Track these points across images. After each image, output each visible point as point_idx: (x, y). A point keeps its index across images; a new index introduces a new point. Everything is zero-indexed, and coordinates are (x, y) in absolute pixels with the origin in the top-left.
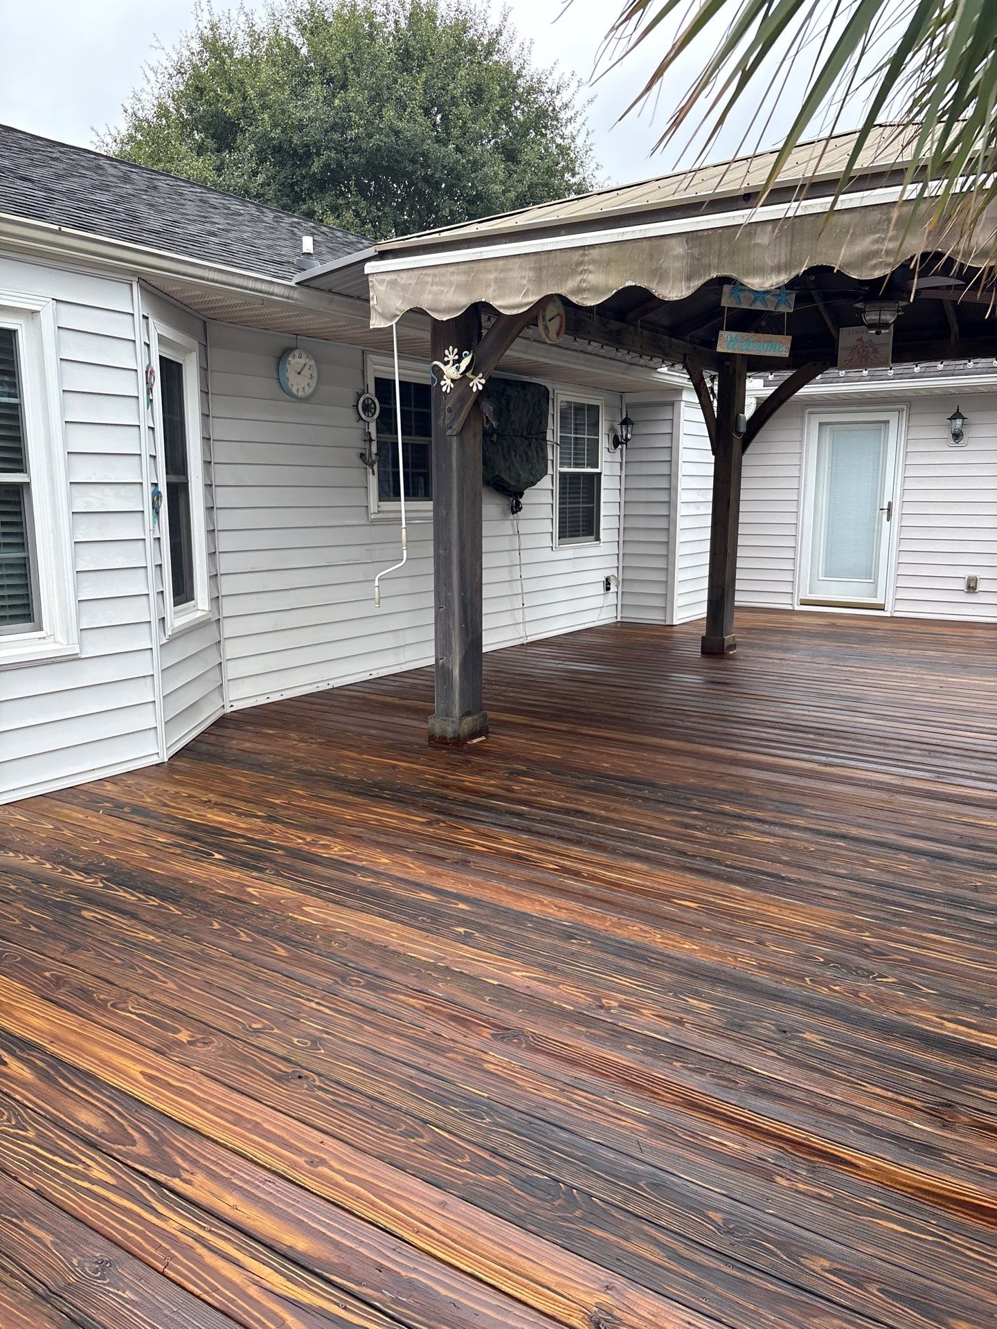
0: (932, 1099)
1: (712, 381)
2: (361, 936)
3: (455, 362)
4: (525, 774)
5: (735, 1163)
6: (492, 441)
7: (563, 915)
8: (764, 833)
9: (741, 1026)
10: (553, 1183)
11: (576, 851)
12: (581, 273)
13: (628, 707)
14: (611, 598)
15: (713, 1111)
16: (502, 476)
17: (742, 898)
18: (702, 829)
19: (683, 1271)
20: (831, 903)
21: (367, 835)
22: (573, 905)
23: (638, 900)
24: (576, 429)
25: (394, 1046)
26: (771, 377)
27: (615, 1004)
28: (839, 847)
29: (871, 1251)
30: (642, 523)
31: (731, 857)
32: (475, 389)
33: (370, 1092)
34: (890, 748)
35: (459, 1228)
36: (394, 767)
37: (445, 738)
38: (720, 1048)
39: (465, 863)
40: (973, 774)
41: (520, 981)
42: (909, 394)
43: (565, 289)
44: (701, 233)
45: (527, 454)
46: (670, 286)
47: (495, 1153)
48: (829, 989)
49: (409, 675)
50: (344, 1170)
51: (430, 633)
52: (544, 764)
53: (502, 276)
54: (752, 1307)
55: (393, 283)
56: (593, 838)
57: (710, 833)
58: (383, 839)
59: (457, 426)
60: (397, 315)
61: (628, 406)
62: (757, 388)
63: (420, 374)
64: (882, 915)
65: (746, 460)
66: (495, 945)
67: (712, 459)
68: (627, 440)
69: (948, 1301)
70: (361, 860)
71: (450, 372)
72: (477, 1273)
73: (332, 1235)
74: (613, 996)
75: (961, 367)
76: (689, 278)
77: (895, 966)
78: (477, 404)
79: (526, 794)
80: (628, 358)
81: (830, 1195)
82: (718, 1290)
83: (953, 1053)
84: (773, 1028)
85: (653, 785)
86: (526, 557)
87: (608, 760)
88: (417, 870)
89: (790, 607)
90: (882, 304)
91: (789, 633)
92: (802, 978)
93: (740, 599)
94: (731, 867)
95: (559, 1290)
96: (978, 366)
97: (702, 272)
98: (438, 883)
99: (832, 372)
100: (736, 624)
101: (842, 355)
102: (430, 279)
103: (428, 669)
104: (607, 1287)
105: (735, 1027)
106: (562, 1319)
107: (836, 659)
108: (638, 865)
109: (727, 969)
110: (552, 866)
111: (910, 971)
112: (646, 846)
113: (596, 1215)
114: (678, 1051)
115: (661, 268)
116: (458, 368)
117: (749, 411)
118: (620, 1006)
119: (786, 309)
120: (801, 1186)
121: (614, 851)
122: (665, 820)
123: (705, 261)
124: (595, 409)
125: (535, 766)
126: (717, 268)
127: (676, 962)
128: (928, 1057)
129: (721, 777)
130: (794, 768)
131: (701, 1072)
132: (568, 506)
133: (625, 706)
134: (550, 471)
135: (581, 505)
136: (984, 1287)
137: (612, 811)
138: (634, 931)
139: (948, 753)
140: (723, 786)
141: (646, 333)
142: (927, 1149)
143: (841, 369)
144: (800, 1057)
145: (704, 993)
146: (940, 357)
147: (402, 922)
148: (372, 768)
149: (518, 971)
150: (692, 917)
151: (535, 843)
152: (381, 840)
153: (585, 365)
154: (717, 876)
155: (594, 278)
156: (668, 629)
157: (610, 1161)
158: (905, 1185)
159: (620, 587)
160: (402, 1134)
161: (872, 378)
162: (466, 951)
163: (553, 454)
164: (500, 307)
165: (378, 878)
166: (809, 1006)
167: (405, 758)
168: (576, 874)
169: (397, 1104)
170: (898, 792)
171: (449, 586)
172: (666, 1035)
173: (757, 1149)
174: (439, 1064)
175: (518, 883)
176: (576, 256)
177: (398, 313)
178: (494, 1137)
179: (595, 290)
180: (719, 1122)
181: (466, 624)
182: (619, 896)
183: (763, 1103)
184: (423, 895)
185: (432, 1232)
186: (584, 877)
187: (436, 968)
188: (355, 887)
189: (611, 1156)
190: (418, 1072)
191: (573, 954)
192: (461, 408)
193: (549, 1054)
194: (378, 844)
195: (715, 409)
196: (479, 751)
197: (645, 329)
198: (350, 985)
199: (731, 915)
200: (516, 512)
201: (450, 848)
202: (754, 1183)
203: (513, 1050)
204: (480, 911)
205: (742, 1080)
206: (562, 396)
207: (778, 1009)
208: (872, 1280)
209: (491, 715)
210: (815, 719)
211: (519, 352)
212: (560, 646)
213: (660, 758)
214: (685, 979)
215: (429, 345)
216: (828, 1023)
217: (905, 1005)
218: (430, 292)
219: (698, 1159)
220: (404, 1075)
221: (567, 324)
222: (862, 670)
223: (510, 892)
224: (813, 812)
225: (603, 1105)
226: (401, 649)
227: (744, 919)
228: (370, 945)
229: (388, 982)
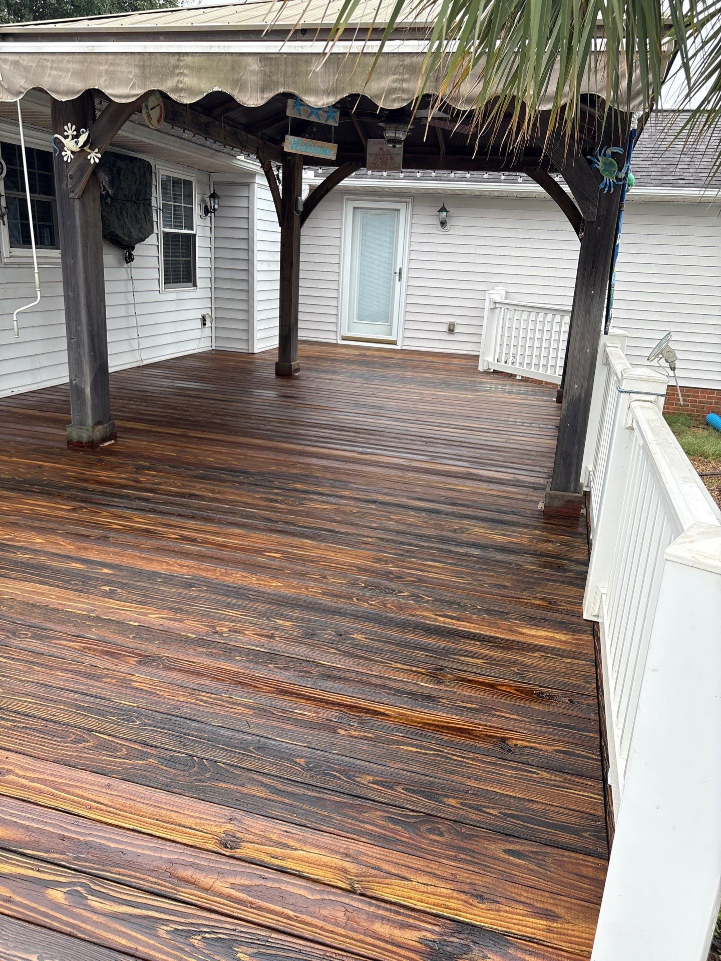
0: (431, 666)
1: (278, 170)
2: (25, 600)
3: (74, 137)
4: (149, 469)
5: (312, 725)
6: (107, 204)
7: (184, 571)
8: (323, 502)
9: (313, 635)
10: (189, 758)
11: (191, 523)
12: (178, 75)
13: (225, 416)
14: (207, 332)
15: (296, 694)
16: (117, 232)
17: (310, 548)
18: (281, 502)
19: (280, 799)
20: (368, 546)
21: (22, 522)
22: (191, 563)
23: (240, 555)
24: (174, 198)
25: (61, 678)
26: (320, 171)
27: (225, 630)
28: (372, 509)
29: (397, 766)
30: (228, 275)
31: (302, 520)
32: (92, 162)
33: (43, 715)
34: (402, 441)
35: (121, 800)
36: (40, 467)
37: (81, 442)
38: (300, 651)
39: (106, 538)
40: (453, 456)
41: (155, 621)
42: (413, 191)
43: (166, 86)
44: (270, 56)
45: (136, 215)
46: (248, 95)
47: (145, 744)
48: (369, 604)
49: (47, 392)
50: (28, 775)
51: (64, 357)
52: (162, 460)
53: (112, 68)
54: (326, 814)
55: (16, 64)
56: (204, 513)
57: (287, 504)
58: (36, 524)
59: (78, 190)
60: (22, 93)
61: (215, 183)
62: (310, 178)
63: (43, 142)
64: (400, 552)
65: (304, 231)
66: (134, 597)
67: (279, 229)
68: (215, 210)
69: (444, 788)
70: (19, 541)
71: (70, 145)
72: (137, 828)
73: (22, 822)
74: (224, 625)
75: (446, 175)
76: (263, 90)
77: (408, 585)
78: (94, 174)
79: (150, 483)
80: (215, 146)
81: (372, 736)
82: (305, 807)
83: (444, 636)
84: (334, 633)
85: (246, 472)
86: (139, 298)
87: (213, 456)
88: (67, 546)
89: (335, 342)
90: (398, 125)
91: (335, 360)
92: (351, 599)
93: (302, 335)
94: (302, 527)
95: (197, 828)
96: (457, 175)
97: (272, 86)
98: (85, 555)
99: (363, 171)
100: (299, 353)
101: (370, 159)
102: (49, 64)
103: (63, 387)
104: (231, 819)
105: (309, 636)
106: (200, 846)
107: (367, 379)
108: (238, 531)
109: (302, 597)
110: (174, 536)
111: (418, 587)
112: (242, 516)
113: (220, 774)
114: (271, 657)
115: (241, 79)
116: (77, 143)
117: (305, 194)
118: (230, 631)
119: (334, 123)
120: (354, 733)
121: (220, 522)
122: (256, 497)
123: (275, 78)
124: (188, 184)
125: (157, 463)
126: (284, 85)
127: (267, 596)
128: (429, 641)
129: (294, 465)
130: (341, 456)
131: (287, 669)
132: (170, 259)
133: (222, 415)
134: (155, 230)
135: (181, 259)
136: (464, 776)
137: (217, 493)
138: (237, 577)
139: (437, 443)
140: (295, 471)
141: (228, 128)
142: (429, 698)
143: (368, 170)
144: (351, 650)
145: (287, 615)
146: (434, 167)
147: (58, 586)
148: (21, 468)
149: (153, 614)
150: (277, 564)
151: (160, 520)
152: (35, 525)
153: (181, 148)
154: (293, 534)
155: (188, 81)
156: (251, 356)
157: (228, 737)
158: (416, 722)
159: (213, 323)
160: (73, 742)
161: (389, 177)
162: (112, 603)
163: (157, 217)
164: (112, 95)
165: (36, 554)
166: (356, 617)
167: (48, 459)
168: (193, 541)
169: (67, 721)
170: (408, 470)
171: (78, 320)
172: (263, 647)
173: (326, 714)
174: (97, 688)
175: (148, 550)
176: (173, 60)
177: (23, 91)
178: (143, 733)
179: (190, 91)
180: (301, 700)
181: (94, 352)
182: (225, 554)
183: (328, 684)
184: (74, 564)
185: (101, 806)
186: (199, 542)
187: (89, 618)
188: (16, 563)
189: (229, 733)
190: (81, 696)
191: (193, 598)
192: (81, 176)
193: (179, 670)
194: (33, 528)
195: (281, 191)
196: (109, 452)
197: (228, 124)
198: (19, 637)
199: (303, 560)
200: (130, 262)
201: (93, 527)
202: (325, 736)
203: (153, 670)
204: (121, 573)
205: (315, 671)
206: (163, 171)
207: (337, 620)
208: (398, 784)
209: (118, 423)
210: (354, 422)
211: (128, 132)
212: (169, 368)
213: (250, 452)
214: (274, 607)
215: (49, 118)
216: (368, 626)
217: (415, 609)
218: (50, 75)
219: (288, 727)
220: (71, 699)
221: (166, 113)
222: (383, 387)
223: (143, 558)
224: (355, 486)
225: (221, 700)
226: (38, 370)
227: (312, 562)
228: (33, 605)
229: (51, 632)
